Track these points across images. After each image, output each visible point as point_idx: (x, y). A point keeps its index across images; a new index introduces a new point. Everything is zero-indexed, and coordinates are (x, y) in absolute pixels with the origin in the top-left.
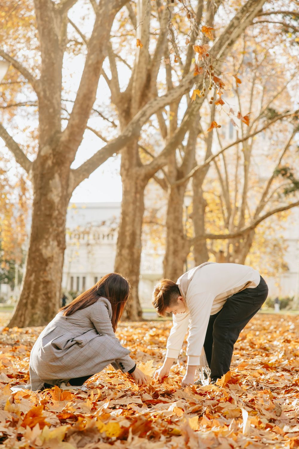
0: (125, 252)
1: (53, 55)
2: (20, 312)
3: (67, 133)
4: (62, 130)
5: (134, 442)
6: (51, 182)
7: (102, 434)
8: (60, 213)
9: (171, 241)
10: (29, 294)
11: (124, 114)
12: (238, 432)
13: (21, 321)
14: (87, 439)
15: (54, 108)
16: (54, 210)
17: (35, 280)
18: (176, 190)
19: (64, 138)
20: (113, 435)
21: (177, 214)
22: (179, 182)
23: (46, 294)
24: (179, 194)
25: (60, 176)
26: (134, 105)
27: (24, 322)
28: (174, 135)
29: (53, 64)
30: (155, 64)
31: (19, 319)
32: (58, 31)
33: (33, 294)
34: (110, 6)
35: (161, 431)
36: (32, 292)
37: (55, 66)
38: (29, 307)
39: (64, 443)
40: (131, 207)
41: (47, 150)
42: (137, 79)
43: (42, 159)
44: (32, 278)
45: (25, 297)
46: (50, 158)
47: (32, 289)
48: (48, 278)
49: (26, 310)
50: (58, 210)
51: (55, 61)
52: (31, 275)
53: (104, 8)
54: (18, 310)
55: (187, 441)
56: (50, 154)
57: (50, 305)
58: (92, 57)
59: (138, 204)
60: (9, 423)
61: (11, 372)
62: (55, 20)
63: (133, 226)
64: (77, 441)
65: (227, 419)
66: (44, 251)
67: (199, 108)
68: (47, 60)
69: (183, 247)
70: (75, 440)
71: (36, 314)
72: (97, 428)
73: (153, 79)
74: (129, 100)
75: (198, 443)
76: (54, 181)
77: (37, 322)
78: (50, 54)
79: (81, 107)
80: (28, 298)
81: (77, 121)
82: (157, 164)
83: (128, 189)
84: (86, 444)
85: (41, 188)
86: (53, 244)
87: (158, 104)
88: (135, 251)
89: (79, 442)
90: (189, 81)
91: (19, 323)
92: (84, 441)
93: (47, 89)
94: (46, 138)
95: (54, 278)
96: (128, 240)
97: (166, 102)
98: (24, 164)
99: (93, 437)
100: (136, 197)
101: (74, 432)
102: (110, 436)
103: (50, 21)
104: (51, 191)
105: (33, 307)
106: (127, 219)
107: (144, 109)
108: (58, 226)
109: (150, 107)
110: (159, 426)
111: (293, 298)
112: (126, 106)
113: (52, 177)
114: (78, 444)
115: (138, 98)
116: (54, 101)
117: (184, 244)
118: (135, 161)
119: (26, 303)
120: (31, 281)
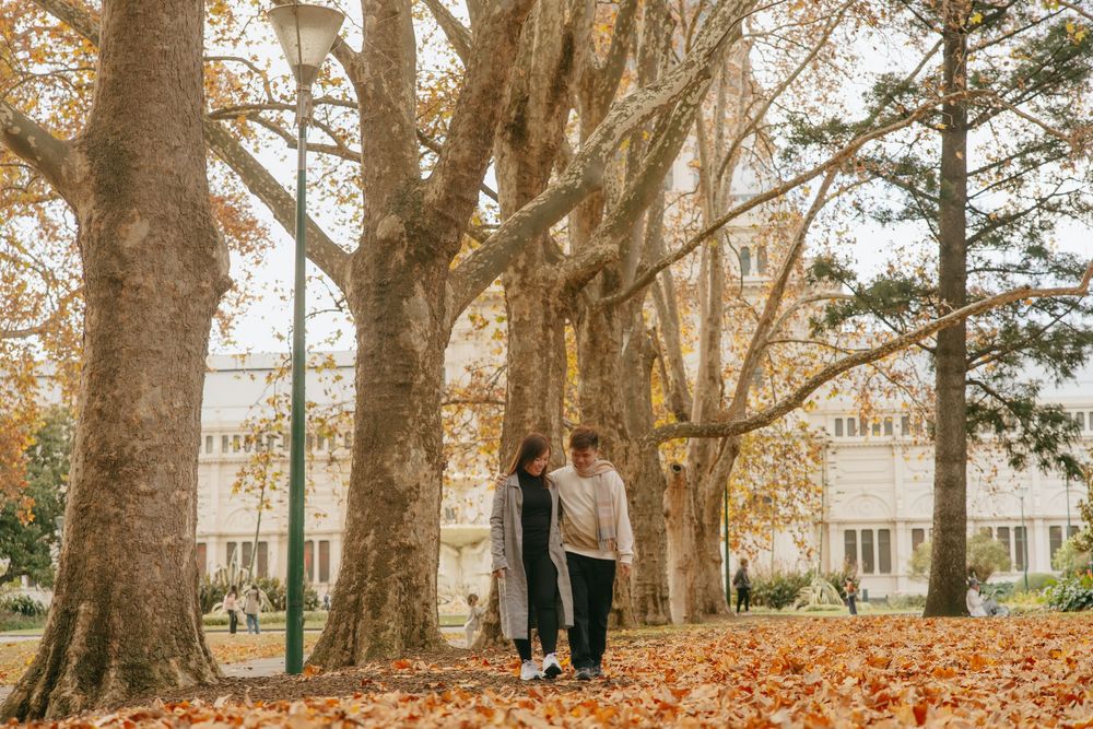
2: (342, 626)
3: (438, 183)
4: (425, 175)
6: (405, 303)
8: (428, 378)
10: (362, 579)
15: (401, 122)
16: (417, 372)
17: (376, 545)
18: (603, 319)
19: (432, 196)
22: (609, 298)
23: (406, 579)
25: (427, 290)
26: (536, 112)
27: (355, 652)
29: (394, 15)
30: (583, 10)
31: (340, 643)
33: (372, 579)
36: (370, 576)
37: (399, 18)
38: (366, 612)
41: (389, 225)
42: (539, 49)
43: (377, 249)
44: (369, 541)
45: (352, 587)
46: (402, 245)
47: (371, 567)
48: (411, 540)
49: (356, 621)
50: (424, 371)
52: (364, 535)
54: (334, 622)
56: (402, 235)
57: (417, 605)
59: (552, 354)
63: (542, 408)
66: (396, 475)
68: (378, 5)
71: (385, 628)
73: (578, 49)
74: (523, 101)
76: (412, 299)
77: (391, 647)
79: (476, 120)
80: (360, 589)
82: (593, 255)
85: (379, 320)
86: (417, 456)
87: (638, 107)
90: (705, 52)
91: (342, 653)
93: (382, 76)
94: (386, 196)
95: (422, 540)
98: (326, 262)
104: (408, 325)
105: (377, 614)
106: (527, 390)
108: (425, 412)
112: (514, 114)
113: (409, 293)
115: (543, 95)
116: (401, 105)
117: (626, 449)
118: (540, 250)
119: (357, 602)
120: (365, 548)
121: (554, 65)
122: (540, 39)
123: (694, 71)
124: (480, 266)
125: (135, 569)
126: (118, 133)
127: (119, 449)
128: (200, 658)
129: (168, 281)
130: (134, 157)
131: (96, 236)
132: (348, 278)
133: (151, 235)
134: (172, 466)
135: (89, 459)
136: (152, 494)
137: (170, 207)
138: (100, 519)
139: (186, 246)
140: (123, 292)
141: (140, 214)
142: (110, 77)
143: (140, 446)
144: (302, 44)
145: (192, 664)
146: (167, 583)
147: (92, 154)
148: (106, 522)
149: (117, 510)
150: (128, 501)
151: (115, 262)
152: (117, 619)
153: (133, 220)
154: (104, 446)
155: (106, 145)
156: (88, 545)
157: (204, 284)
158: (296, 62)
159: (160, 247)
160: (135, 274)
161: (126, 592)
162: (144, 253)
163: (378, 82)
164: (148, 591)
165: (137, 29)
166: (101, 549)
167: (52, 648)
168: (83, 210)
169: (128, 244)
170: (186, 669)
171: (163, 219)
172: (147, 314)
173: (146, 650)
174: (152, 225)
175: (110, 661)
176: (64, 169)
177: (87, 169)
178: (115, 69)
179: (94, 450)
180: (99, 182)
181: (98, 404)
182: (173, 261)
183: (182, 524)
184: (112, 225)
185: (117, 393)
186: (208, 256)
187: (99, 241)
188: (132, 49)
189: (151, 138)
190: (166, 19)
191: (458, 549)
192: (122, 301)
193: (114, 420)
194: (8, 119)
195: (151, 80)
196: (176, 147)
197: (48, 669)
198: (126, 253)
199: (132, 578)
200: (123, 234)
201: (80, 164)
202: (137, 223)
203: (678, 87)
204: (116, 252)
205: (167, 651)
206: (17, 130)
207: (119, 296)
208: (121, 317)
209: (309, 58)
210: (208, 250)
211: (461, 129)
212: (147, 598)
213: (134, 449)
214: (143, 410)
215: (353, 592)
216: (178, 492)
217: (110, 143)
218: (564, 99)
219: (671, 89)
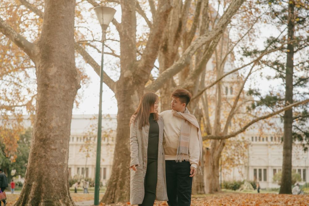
1: (130, 6)
2: (111, 191)
3: (143, 61)
6: (132, 96)
10: (117, 178)
15: (132, 43)
17: (122, 168)
19: (140, 65)
25: (138, 93)
26: (171, 43)
27: (114, 199)
28: (198, 65)
30: (185, 14)
31: (110, 196)
33: (121, 178)
36: (120, 177)
37: (132, 13)
38: (118, 187)
41: (128, 73)
42: (172, 25)
43: (124, 80)
44: (120, 166)
45: (114, 180)
46: (131, 79)
47: (120, 174)
49: (115, 190)
51: (132, 10)
52: (118, 164)
54: (109, 190)
56: (131, 76)
58: (163, 7)
67: (216, 46)
68: (126, 9)
71: (124, 192)
73: (183, 25)
74: (167, 40)
76: (134, 95)
77: (125, 198)
78: (128, 5)
79: (154, 43)
80: (117, 181)
82: (186, 85)
85: (124, 101)
87: (201, 41)
90: (221, 25)
91: (111, 200)
93: (127, 30)
94: (127, 65)
98: (109, 84)
104: (133, 103)
105: (122, 188)
109: (196, 43)
112: (164, 43)
113: (133, 93)
115: (173, 38)
116: (132, 39)
118: (171, 83)
119: (116, 185)
120: (119, 168)
121: (176, 29)
122: (172, 22)
123: (218, 31)
124: (154, 86)
125: (49, 172)
126: (48, 41)
127: (46, 136)
128: (68, 199)
129: (62, 85)
130: (53, 48)
131: (41, 72)
132: (115, 88)
133: (57, 72)
134: (62, 141)
135: (37, 138)
136: (55, 149)
137: (64, 63)
138: (40, 157)
139: (68, 75)
140: (49, 88)
141: (54, 65)
142: (47, 24)
143: (52, 135)
144: (104, 18)
145: (66, 201)
146: (59, 176)
147: (41, 47)
148: (41, 157)
149: (45, 154)
150: (48, 151)
151: (46, 79)
152: (44, 187)
153: (52, 67)
154: (41, 134)
155: (45, 44)
156: (36, 164)
157: (73, 87)
158: (102, 24)
159: (60, 75)
160: (52, 83)
161: (47, 179)
162: (55, 77)
163: (125, 31)
164: (53, 179)
165: (55, 10)
166: (39, 166)
167: (24, 195)
168: (38, 64)
169: (50, 74)
170: (64, 203)
171: (61, 67)
172: (55, 95)
173: (52, 197)
174: (58, 68)
175: (41, 200)
176: (32, 51)
177: (39, 51)
178: (48, 22)
179: (38, 136)
180: (42, 55)
181: (40, 122)
182: (64, 80)
183: (64, 159)
184: (46, 68)
185: (46, 119)
186: (74, 78)
187: (42, 73)
188: (53, 16)
189: (58, 42)
190: (64, 7)
192: (48, 91)
193: (45, 127)
194: (16, 36)
195: (59, 25)
196: (66, 46)
197: (22, 202)
198: (50, 77)
199: (48, 175)
200: (49, 71)
201: (37, 50)
202: (53, 68)
203: (213, 35)
204: (47, 76)
205: (58, 197)
206: (18, 39)
207: (47, 89)
208: (48, 96)
209: (105, 22)
210: (74, 77)
211: (149, 46)
212: (53, 181)
213: (50, 136)
214: (53, 124)
215: (115, 181)
216: (63, 149)
217: (46, 44)
218: (179, 40)
219: (211, 36)
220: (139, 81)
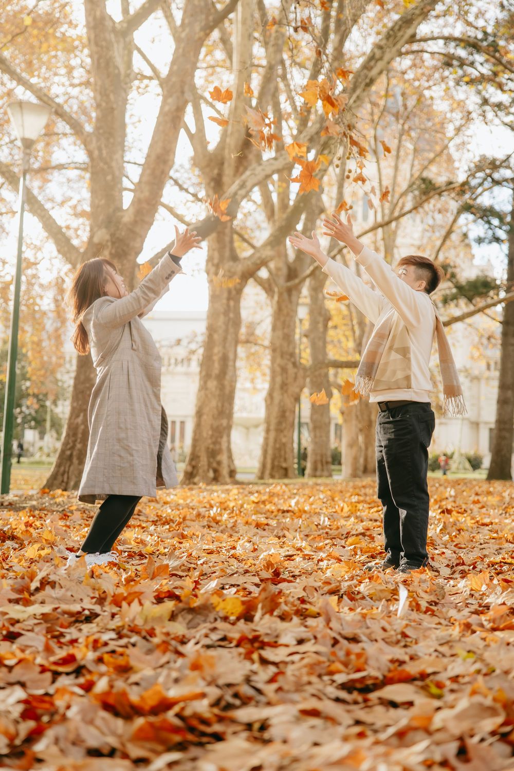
0: (212, 384)
1: (112, 97)
2: (62, 469)
3: (132, 211)
4: (126, 207)
5: (263, 622)
7: (218, 612)
9: (278, 369)
11: (212, 184)
12: (391, 614)
13: (63, 481)
14: (199, 619)
15: (113, 175)
17: (83, 422)
18: (285, 295)
19: (127, 219)
20: (232, 613)
21: (286, 331)
22: (289, 284)
24: (291, 302)
26: (228, 171)
27: (67, 483)
28: (285, 216)
29: (112, 109)
31: (60, 478)
32: (119, 62)
33: (80, 443)
34: (197, 28)
35: (293, 612)
36: (79, 440)
37: (116, 112)
39: (171, 623)
40: (222, 320)
41: (102, 235)
42: (232, 133)
44: (80, 419)
45: (69, 446)
46: (108, 247)
47: (80, 436)
49: (70, 466)
51: (115, 106)
52: (78, 416)
53: (187, 30)
54: (59, 465)
55: (328, 621)
56: (107, 241)
58: (170, 100)
59: (231, 315)
60: (94, 600)
61: (71, 545)
62: (115, 45)
63: (224, 347)
64: (187, 621)
65: (374, 601)
68: (104, 104)
69: (295, 378)
70: (184, 619)
72: (212, 604)
74: (222, 164)
75: (342, 625)
78: (108, 96)
80: (73, 448)
81: (146, 194)
82: (259, 258)
83: (218, 293)
84: (199, 624)
88: (226, 383)
89: (190, 621)
90: (308, 137)
91: (61, 484)
92: (196, 621)
93: (103, 146)
94: (101, 218)
96: (216, 367)
97: (275, 168)
98: (68, 255)
99: (207, 616)
100: (228, 305)
101: (183, 610)
102: (229, 614)
103: (109, 47)
106: (216, 336)
107: (244, 177)
109: (252, 174)
110: (289, 605)
111: (453, 454)
112: (216, 171)
114: (188, 624)
116: (116, 167)
117: (296, 374)
118: (228, 253)
119: (71, 455)
120: (77, 424)
144: (26, 125)
163: (100, 149)
191: (247, 428)
215: (70, 449)
218: (245, 164)
219: (285, 159)
220: (123, 251)
